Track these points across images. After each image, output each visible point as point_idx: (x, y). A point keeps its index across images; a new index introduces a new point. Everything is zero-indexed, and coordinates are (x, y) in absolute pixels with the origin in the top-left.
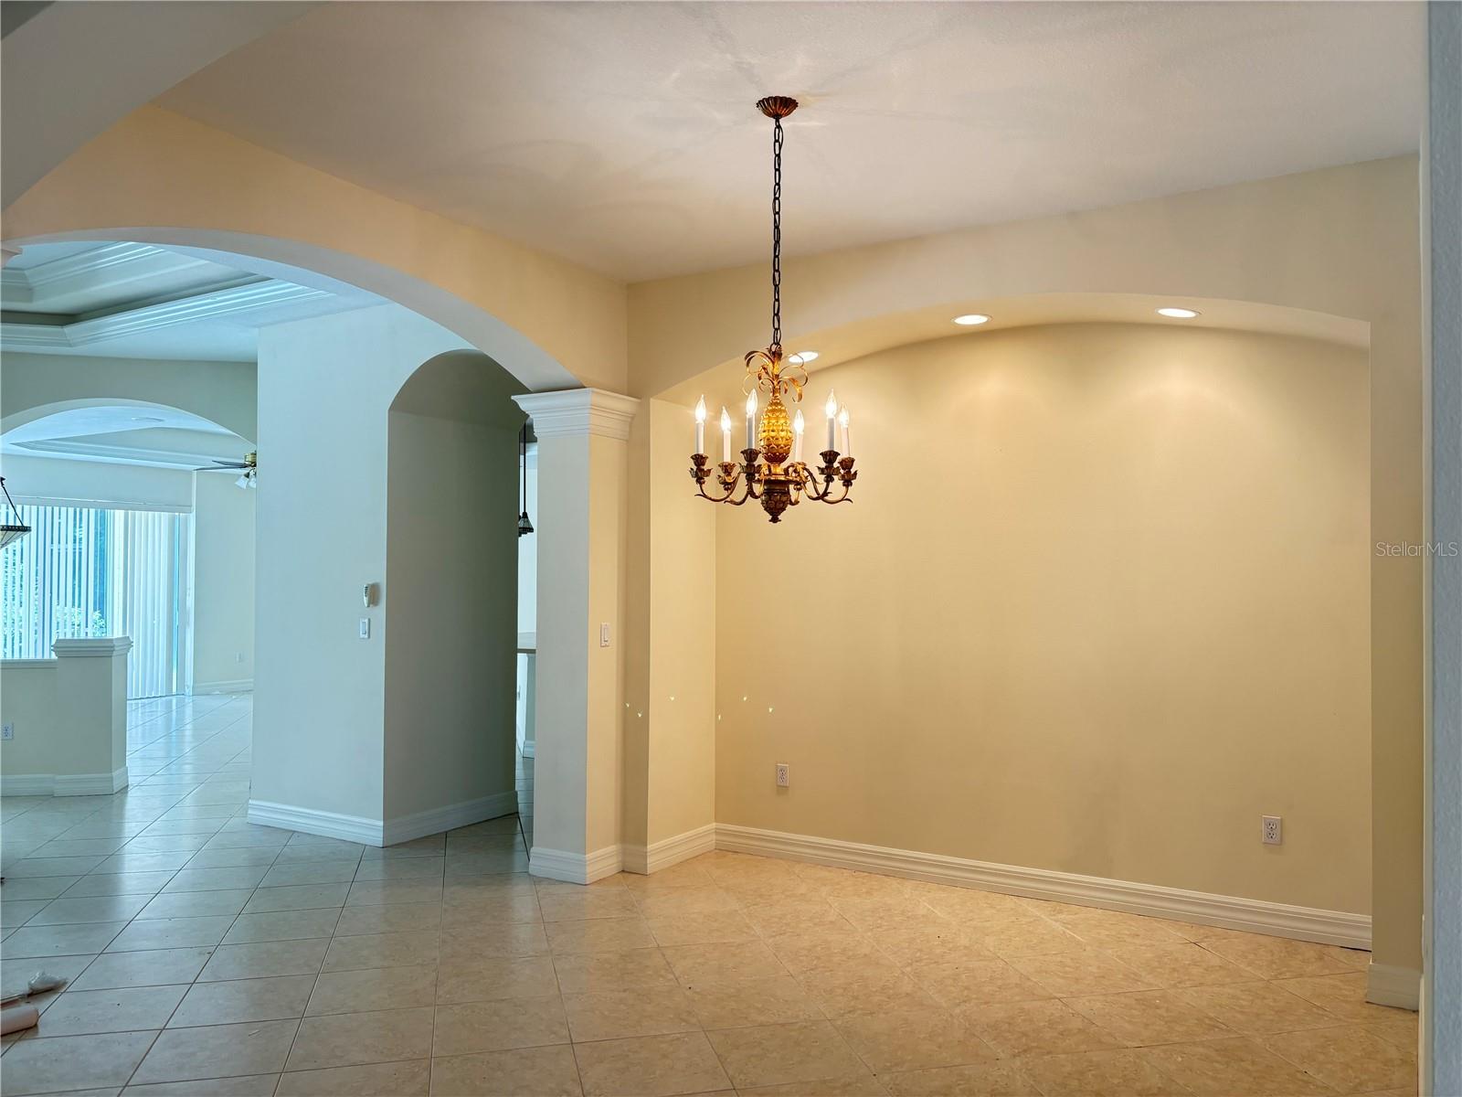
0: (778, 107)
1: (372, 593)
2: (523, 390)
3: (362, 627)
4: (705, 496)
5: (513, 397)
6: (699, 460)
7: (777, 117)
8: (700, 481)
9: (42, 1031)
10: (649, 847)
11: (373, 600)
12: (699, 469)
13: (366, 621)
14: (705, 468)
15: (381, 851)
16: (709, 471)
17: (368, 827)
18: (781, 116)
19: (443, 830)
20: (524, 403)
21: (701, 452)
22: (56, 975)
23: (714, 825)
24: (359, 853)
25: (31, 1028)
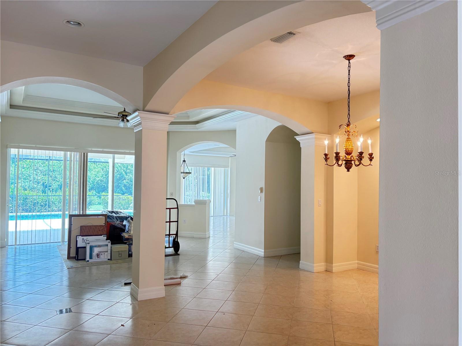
0: (349, 57)
1: (261, 189)
2: (297, 135)
3: (259, 199)
4: (328, 165)
5: (295, 137)
6: (326, 155)
7: (349, 60)
8: (326, 161)
9: (182, 285)
10: (334, 265)
11: (262, 192)
12: (326, 158)
13: (260, 197)
14: (328, 157)
15: (263, 258)
16: (329, 158)
17: (260, 252)
18: (350, 60)
19: (281, 255)
20: (298, 138)
21: (327, 153)
22: (186, 274)
23: (357, 261)
24: (258, 258)
25: (179, 284)
